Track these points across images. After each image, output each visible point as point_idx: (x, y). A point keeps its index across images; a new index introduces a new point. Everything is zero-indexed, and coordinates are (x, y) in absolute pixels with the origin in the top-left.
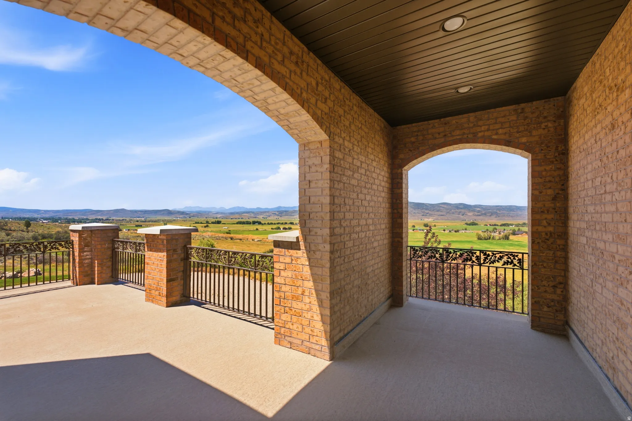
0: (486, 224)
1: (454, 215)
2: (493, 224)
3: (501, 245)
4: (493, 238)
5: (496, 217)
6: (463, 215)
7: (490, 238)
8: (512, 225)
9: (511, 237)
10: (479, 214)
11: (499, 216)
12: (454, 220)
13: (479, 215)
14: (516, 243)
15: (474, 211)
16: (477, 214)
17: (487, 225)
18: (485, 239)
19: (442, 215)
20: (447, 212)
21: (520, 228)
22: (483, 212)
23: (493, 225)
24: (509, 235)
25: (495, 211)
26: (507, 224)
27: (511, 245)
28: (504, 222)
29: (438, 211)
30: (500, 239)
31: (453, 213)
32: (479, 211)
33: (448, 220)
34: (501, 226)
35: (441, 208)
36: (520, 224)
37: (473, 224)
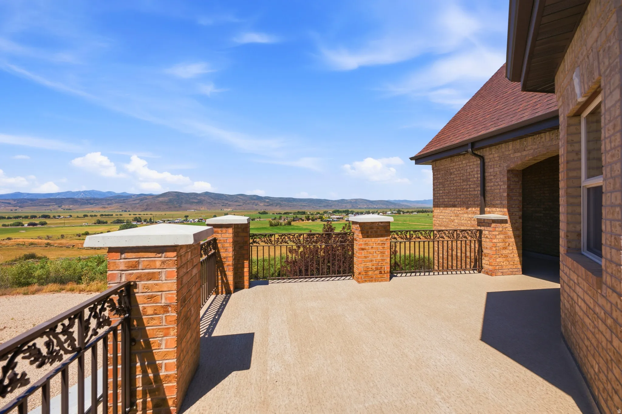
0: (273, 213)
1: (249, 205)
2: (279, 212)
3: (286, 230)
4: (281, 225)
5: (280, 207)
6: (256, 205)
7: (278, 224)
8: (291, 213)
9: (293, 223)
10: (268, 204)
11: (282, 206)
12: (250, 210)
13: (268, 206)
14: (296, 227)
15: (265, 202)
16: (267, 204)
19: (239, 206)
20: (244, 203)
21: (297, 215)
22: (271, 203)
23: (278, 214)
24: (291, 222)
25: (279, 202)
26: (288, 212)
27: (293, 229)
28: (286, 211)
29: (236, 202)
30: (285, 225)
31: (249, 204)
32: (268, 202)
33: (244, 209)
34: (284, 214)
35: (239, 199)
36: (296, 213)
37: (265, 213)
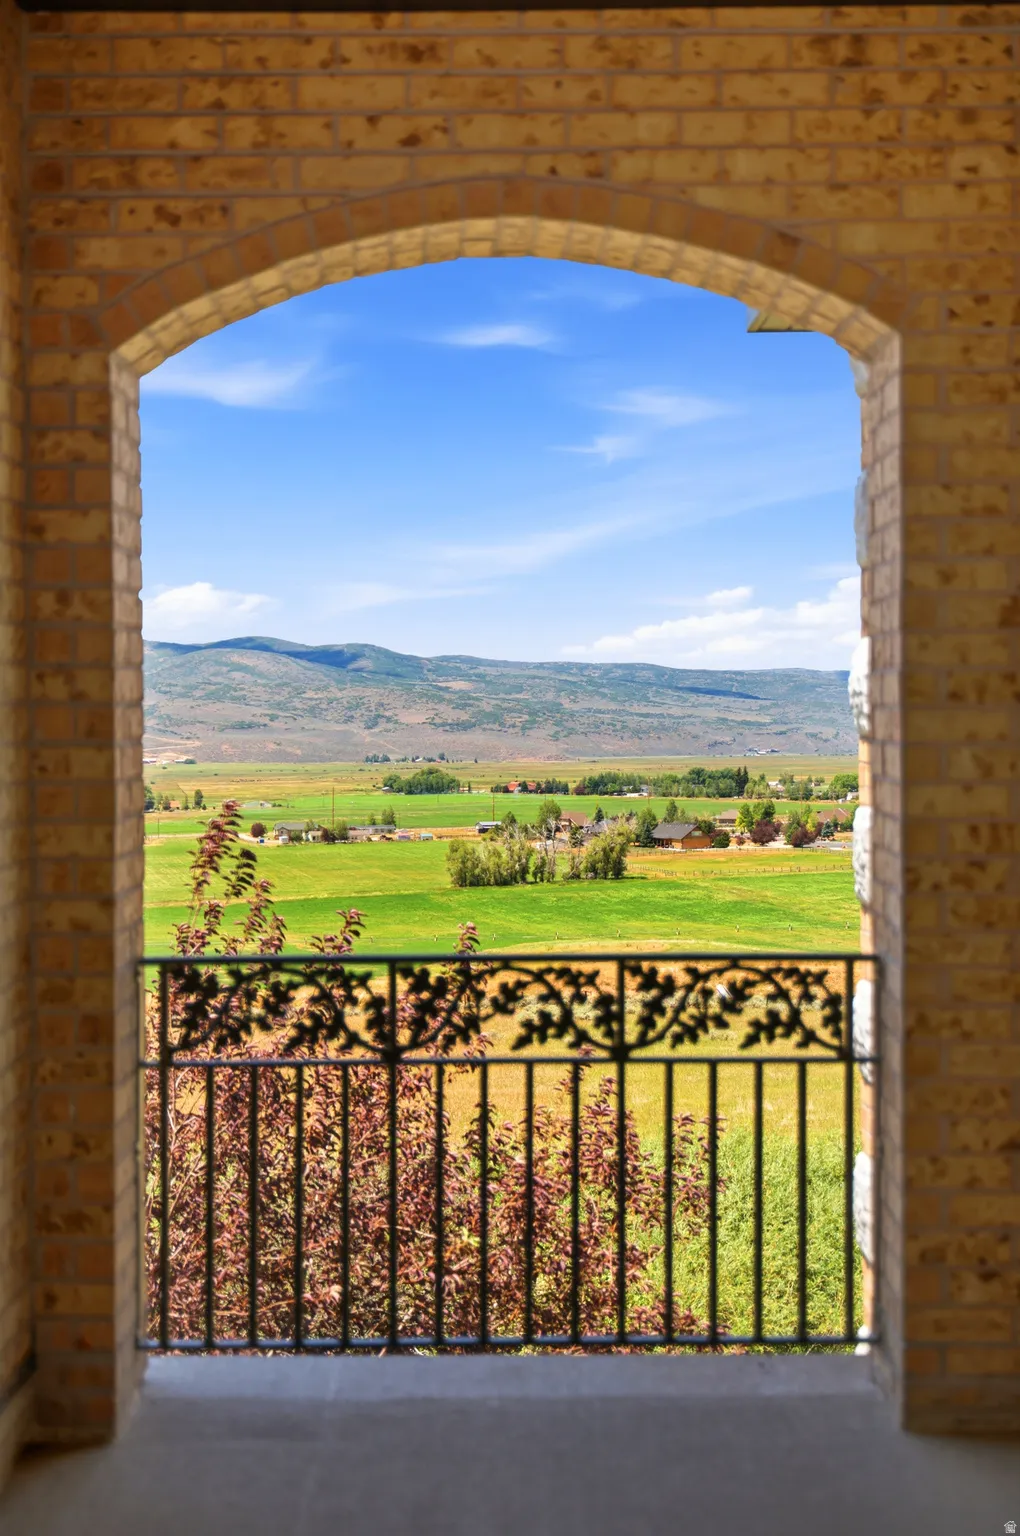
17: (506, 790)
18: (503, 882)
